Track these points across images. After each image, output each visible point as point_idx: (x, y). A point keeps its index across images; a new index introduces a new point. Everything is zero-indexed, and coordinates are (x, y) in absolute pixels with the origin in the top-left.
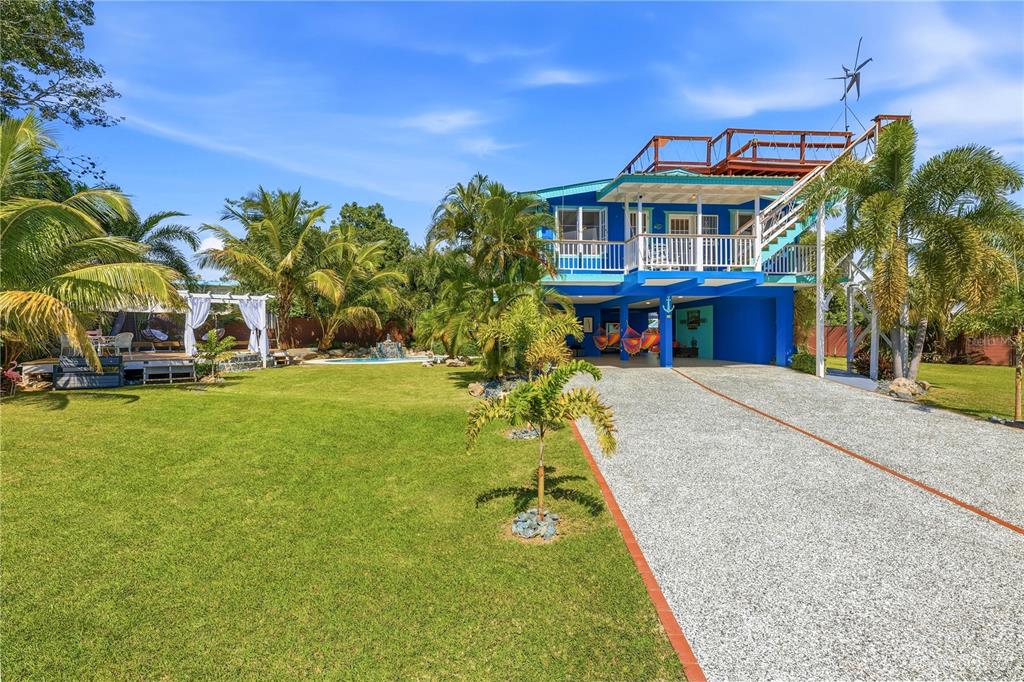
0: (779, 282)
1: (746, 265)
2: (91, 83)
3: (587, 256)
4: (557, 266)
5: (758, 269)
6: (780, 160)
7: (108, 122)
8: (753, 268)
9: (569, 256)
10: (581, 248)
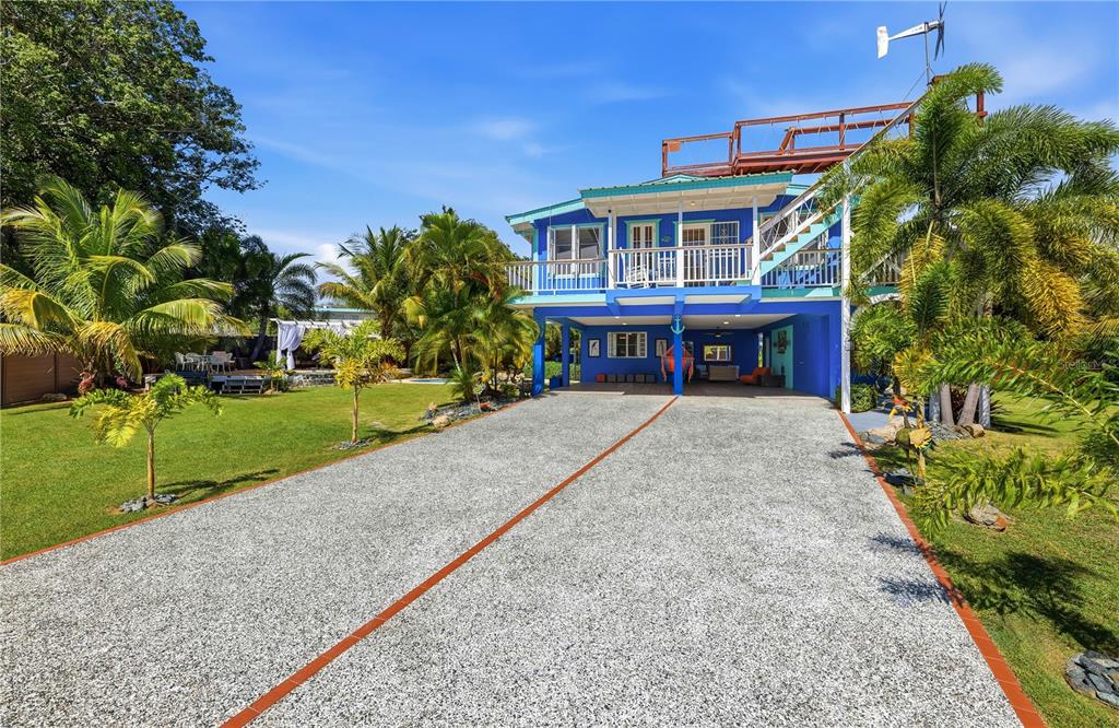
0: (808, 295)
1: (739, 279)
2: (241, 157)
3: (561, 276)
4: (526, 287)
5: (757, 282)
6: (807, 150)
7: (256, 185)
8: (750, 281)
9: (566, 276)
10: (574, 267)
